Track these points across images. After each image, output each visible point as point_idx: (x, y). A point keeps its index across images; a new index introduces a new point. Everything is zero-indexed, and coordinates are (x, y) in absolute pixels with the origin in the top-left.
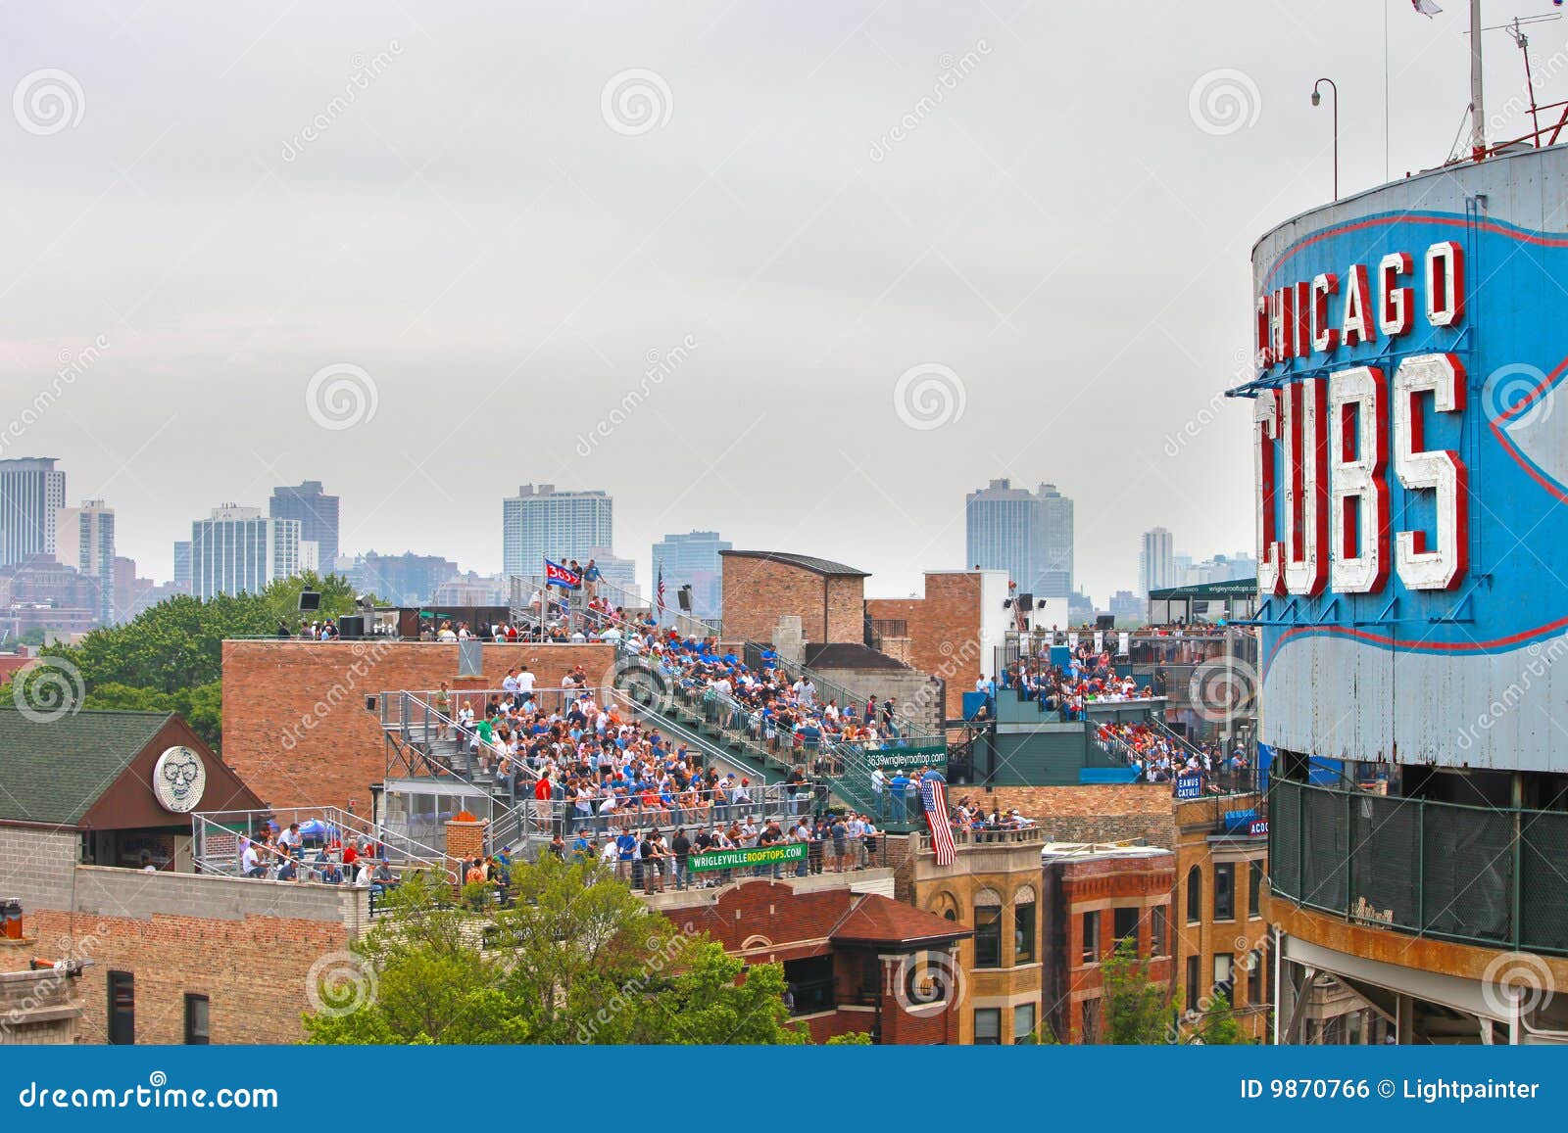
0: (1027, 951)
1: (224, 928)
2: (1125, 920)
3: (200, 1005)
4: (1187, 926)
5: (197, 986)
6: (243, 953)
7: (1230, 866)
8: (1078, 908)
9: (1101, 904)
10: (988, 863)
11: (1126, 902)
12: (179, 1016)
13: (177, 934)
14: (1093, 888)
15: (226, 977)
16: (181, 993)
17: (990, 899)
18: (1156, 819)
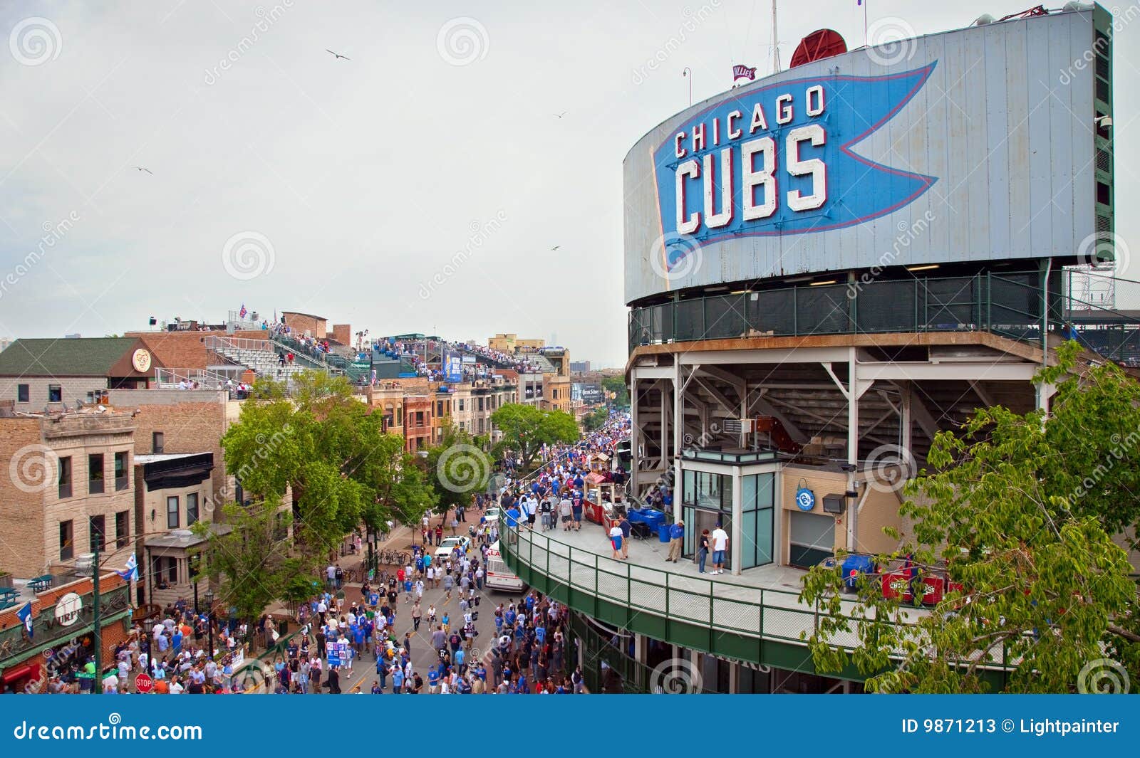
0: (399, 421)
1: (169, 407)
2: (420, 415)
3: (159, 437)
4: (432, 418)
5: (158, 429)
6: (178, 416)
7: (442, 402)
8: (409, 411)
9: (413, 410)
10: (390, 395)
11: (420, 410)
12: (151, 440)
13: (150, 411)
14: (412, 405)
15: (171, 425)
16: (152, 432)
17: (390, 406)
18: (423, 388)
